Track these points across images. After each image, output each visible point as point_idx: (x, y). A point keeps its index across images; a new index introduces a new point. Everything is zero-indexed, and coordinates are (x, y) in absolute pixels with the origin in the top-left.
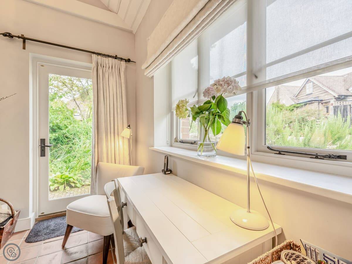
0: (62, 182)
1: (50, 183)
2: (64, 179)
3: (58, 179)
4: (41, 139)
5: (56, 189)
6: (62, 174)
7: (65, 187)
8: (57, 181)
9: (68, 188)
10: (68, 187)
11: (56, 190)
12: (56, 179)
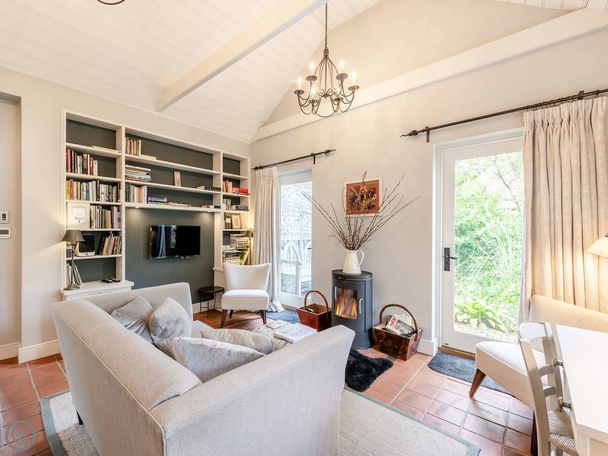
0: (474, 313)
1: (456, 310)
2: (477, 310)
3: (468, 307)
4: (445, 248)
5: (466, 321)
6: (475, 302)
7: (478, 324)
8: (467, 310)
9: (483, 326)
10: (485, 325)
11: (465, 323)
12: (466, 306)
